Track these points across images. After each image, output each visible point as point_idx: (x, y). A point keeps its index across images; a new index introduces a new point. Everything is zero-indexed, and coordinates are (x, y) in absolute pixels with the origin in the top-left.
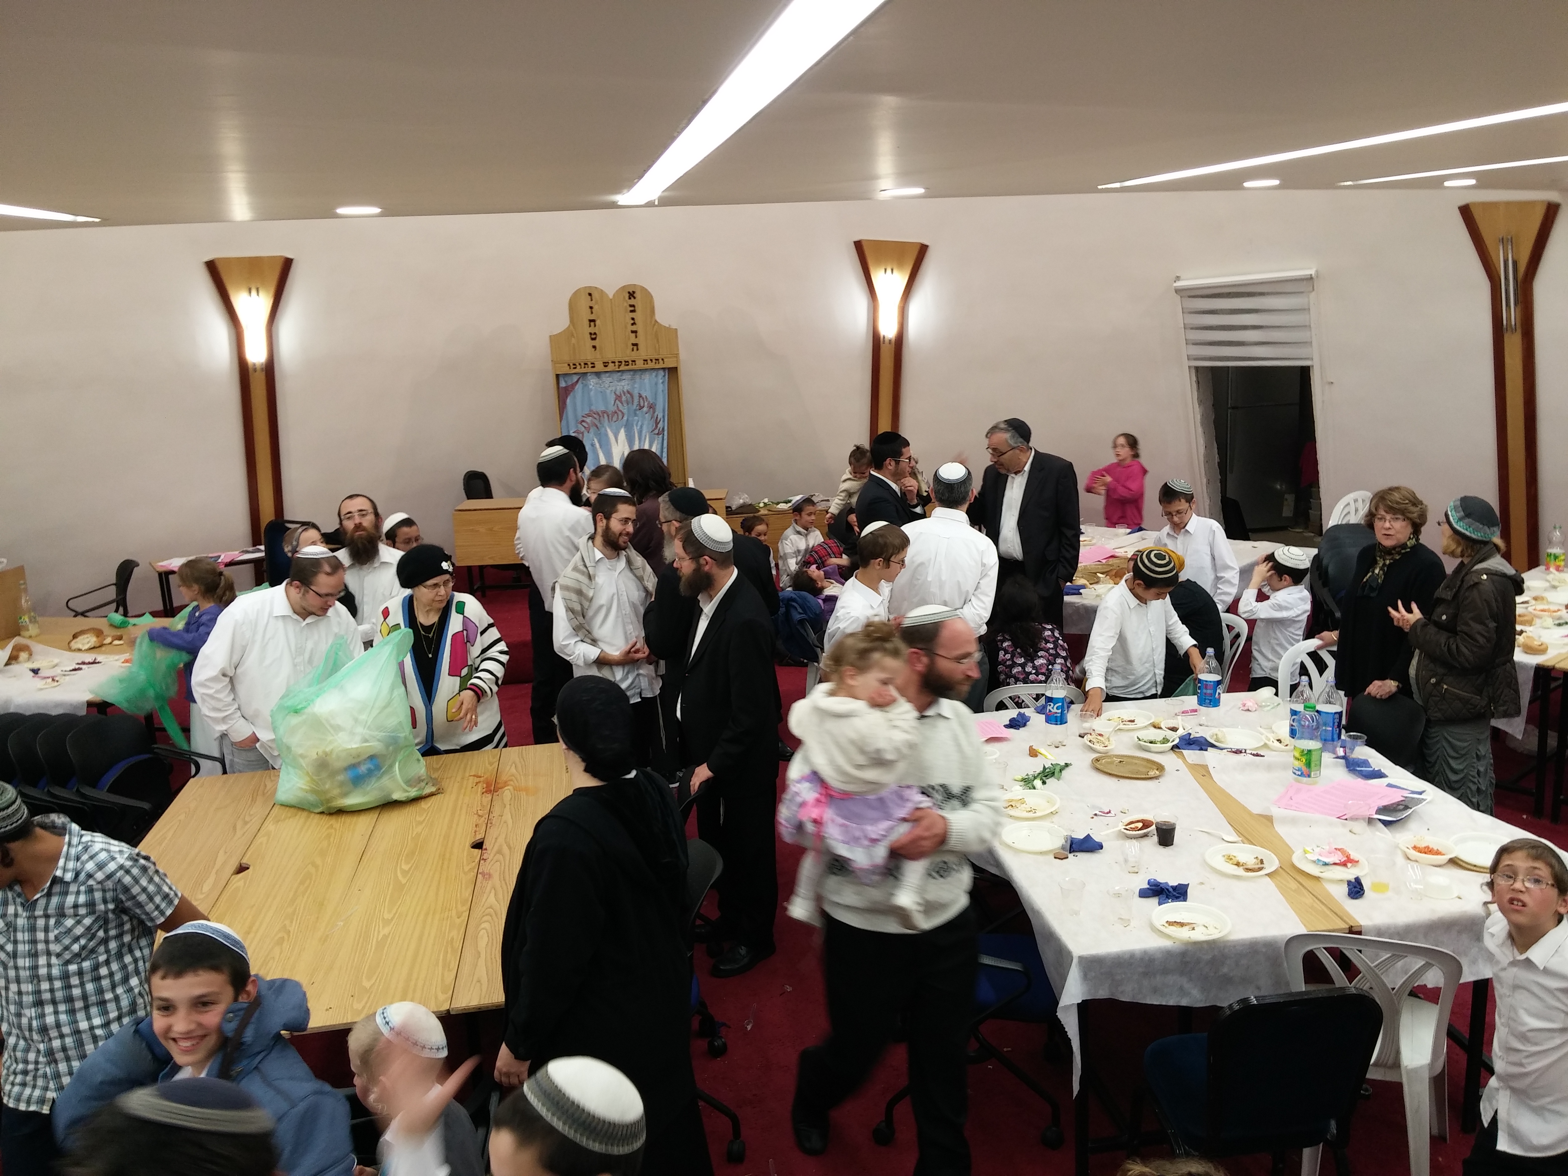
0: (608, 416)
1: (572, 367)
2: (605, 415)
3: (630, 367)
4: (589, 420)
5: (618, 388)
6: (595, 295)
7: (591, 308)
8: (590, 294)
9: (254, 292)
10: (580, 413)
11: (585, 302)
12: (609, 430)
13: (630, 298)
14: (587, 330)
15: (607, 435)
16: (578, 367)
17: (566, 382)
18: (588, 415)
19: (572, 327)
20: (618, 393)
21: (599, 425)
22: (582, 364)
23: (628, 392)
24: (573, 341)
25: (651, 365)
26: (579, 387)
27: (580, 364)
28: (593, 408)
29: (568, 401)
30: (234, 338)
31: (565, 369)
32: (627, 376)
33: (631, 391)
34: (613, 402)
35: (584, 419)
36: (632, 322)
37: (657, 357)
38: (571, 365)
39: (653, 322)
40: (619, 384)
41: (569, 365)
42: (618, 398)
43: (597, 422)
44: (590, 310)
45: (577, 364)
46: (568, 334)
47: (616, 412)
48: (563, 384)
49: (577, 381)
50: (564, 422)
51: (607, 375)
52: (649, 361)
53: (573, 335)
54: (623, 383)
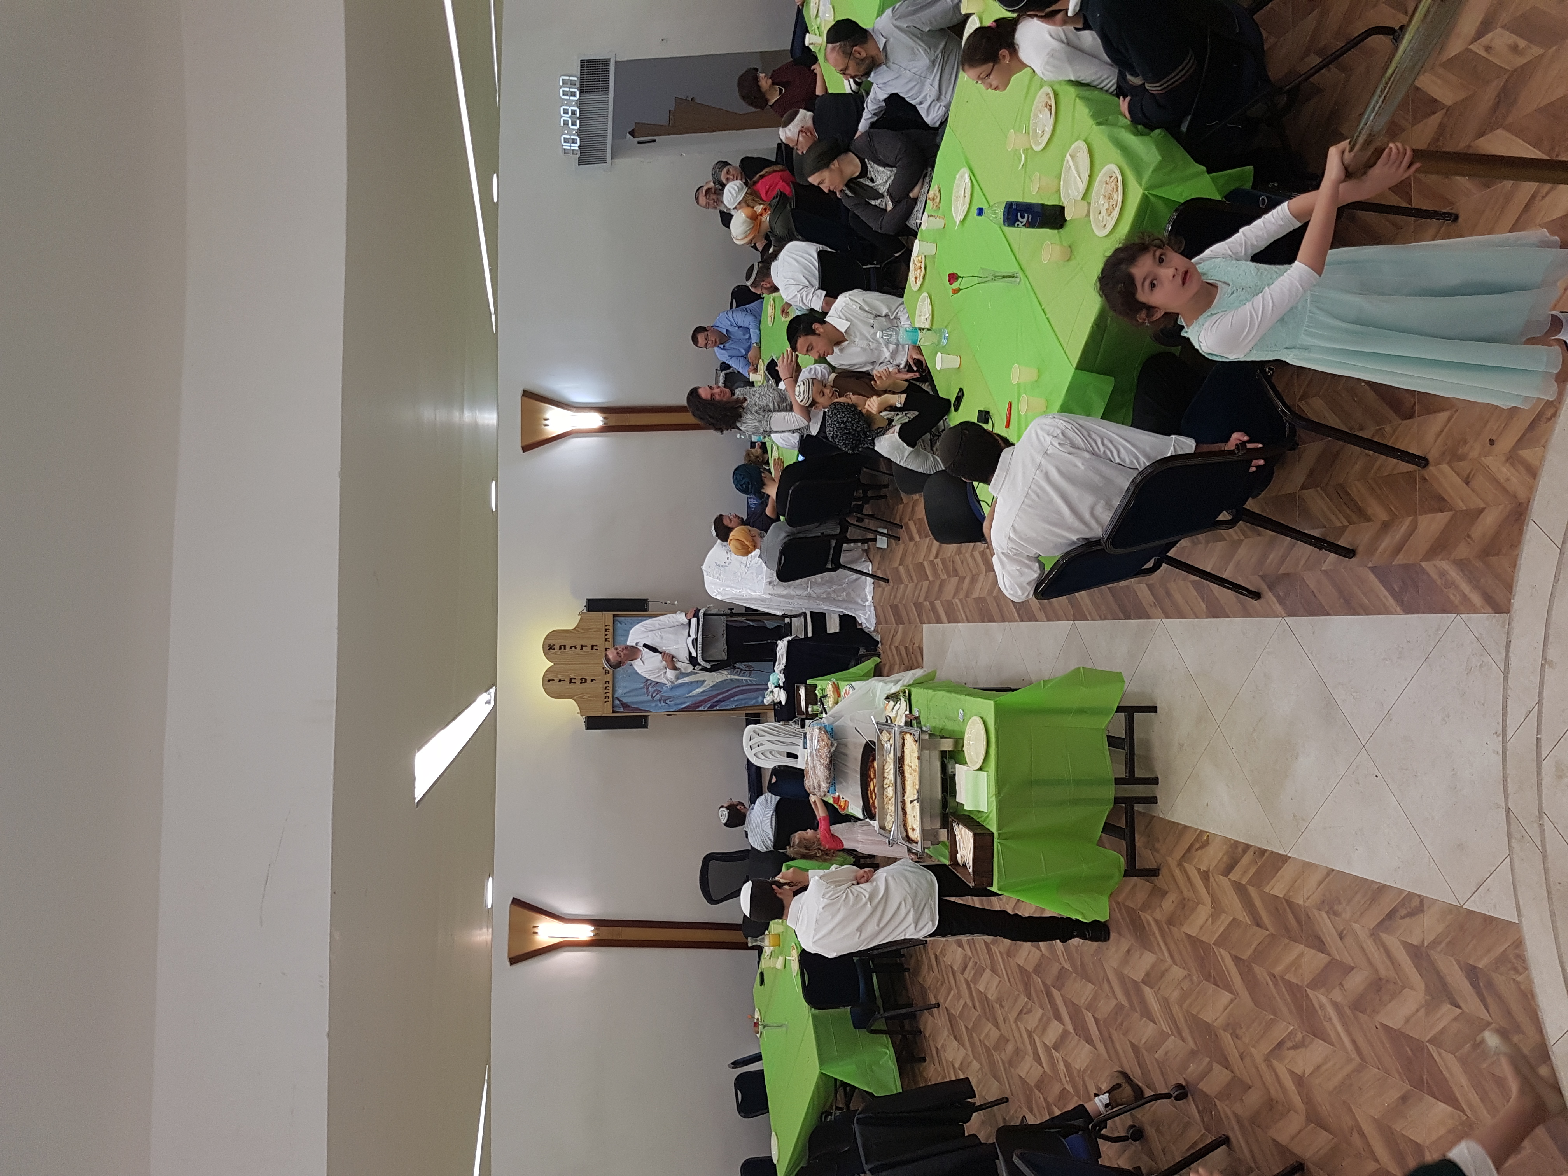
4: (651, 690)
6: (549, 677)
7: (560, 681)
8: (549, 681)
9: (536, 930)
11: (555, 686)
13: (554, 649)
14: (578, 685)
16: (608, 694)
18: (648, 690)
19: (575, 697)
22: (606, 691)
24: (586, 697)
25: (610, 636)
26: (624, 699)
30: (571, 948)
31: (609, 706)
35: (651, 694)
36: (573, 648)
37: (604, 630)
38: (606, 700)
39: (575, 631)
44: (562, 682)
45: (606, 695)
46: (580, 701)
48: (621, 709)
52: (607, 637)
53: (581, 697)
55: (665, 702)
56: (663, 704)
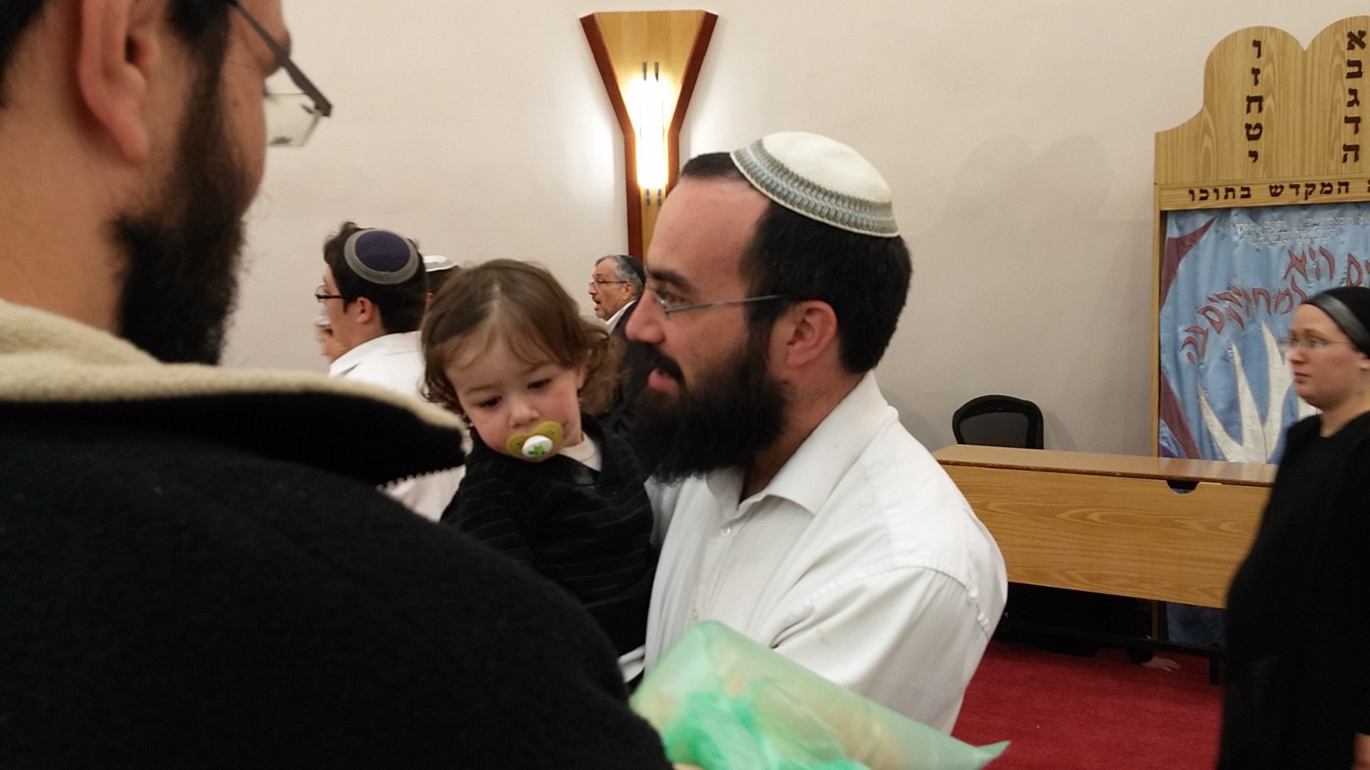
0: (1268, 301)
1: (1198, 194)
2: (1262, 299)
3: (1334, 197)
4: (1222, 307)
5: (1299, 243)
6: (1269, 45)
7: (1256, 72)
8: (1257, 44)
9: (651, 73)
10: (1204, 291)
11: (1243, 60)
12: (1266, 330)
13: (1351, 47)
14: (1242, 118)
15: (1260, 338)
16: (1212, 195)
17: (1180, 228)
18: (1222, 298)
19: (1207, 115)
20: (1298, 253)
21: (1244, 319)
22: (1222, 191)
23: (1323, 252)
24: (1207, 142)
26: (1208, 239)
27: (1216, 191)
28: (1237, 283)
29: (1182, 267)
31: (1183, 201)
32: (1325, 217)
33: (1330, 249)
34: (1282, 272)
35: (1213, 305)
36: (1352, 98)
38: (1197, 192)
40: (1303, 235)
41: (1192, 192)
42: (1297, 263)
43: (1240, 312)
44: (1253, 77)
45: (1211, 191)
46: (1198, 128)
47: (1287, 293)
48: (1173, 232)
49: (1205, 228)
50: (1167, 309)
51: (1276, 215)
53: (1206, 130)
54: (1312, 232)
55: (1189, 341)
56: (1183, 337)
